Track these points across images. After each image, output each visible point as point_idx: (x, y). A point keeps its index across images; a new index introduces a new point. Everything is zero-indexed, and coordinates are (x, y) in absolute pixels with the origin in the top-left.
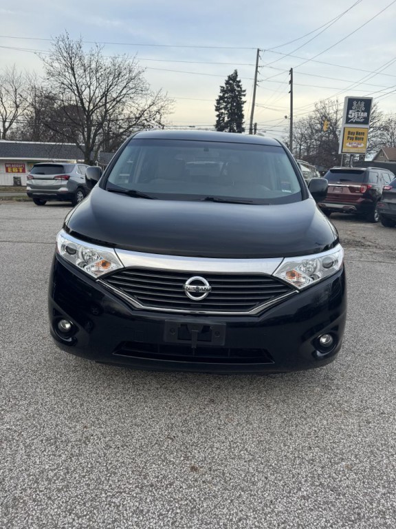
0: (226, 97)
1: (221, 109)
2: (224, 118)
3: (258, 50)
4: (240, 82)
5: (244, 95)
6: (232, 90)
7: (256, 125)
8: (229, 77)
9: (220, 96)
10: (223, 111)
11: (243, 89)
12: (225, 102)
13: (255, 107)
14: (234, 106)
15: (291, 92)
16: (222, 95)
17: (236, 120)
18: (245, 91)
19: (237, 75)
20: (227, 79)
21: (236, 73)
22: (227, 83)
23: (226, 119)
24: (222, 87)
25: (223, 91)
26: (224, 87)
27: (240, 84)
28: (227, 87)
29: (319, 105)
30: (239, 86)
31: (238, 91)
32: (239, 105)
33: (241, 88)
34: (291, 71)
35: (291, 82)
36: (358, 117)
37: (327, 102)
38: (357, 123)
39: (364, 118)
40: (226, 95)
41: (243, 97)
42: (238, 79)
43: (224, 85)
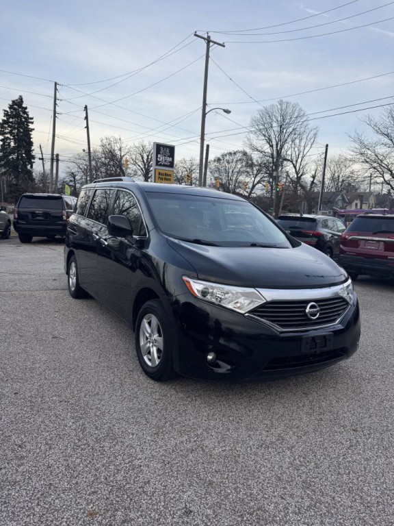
0: (11, 122)
1: (6, 133)
2: (9, 143)
3: (56, 84)
4: (26, 108)
5: (32, 123)
6: (17, 116)
7: (57, 155)
8: (13, 102)
9: (3, 120)
10: (8, 136)
11: (30, 116)
12: (9, 126)
13: (56, 138)
14: (21, 132)
15: (87, 127)
16: (5, 119)
17: (25, 147)
18: (32, 118)
19: (22, 102)
20: (11, 103)
21: (21, 98)
22: (11, 107)
23: (12, 144)
24: (5, 111)
25: (6, 114)
26: (8, 112)
27: (27, 111)
28: (12, 112)
29: (105, 141)
30: (25, 113)
31: (24, 118)
32: (27, 132)
33: (28, 115)
34: (86, 107)
35: (86, 118)
36: (165, 161)
37: (112, 139)
38: (164, 165)
39: (170, 162)
40: (11, 120)
41: (30, 124)
42: (24, 105)
43: (8, 110)
